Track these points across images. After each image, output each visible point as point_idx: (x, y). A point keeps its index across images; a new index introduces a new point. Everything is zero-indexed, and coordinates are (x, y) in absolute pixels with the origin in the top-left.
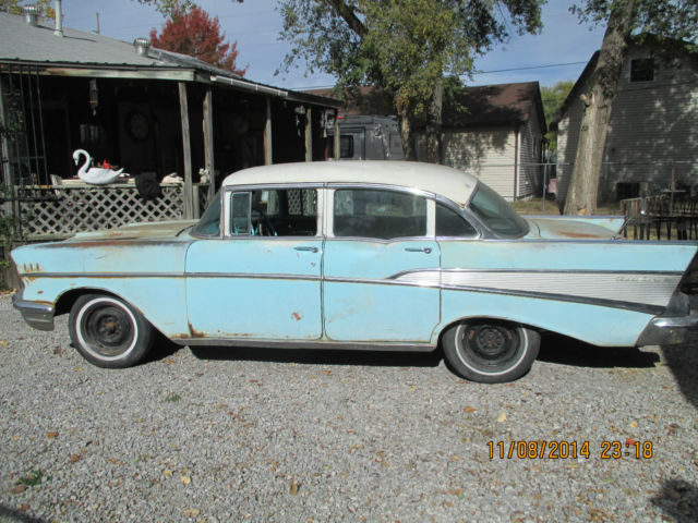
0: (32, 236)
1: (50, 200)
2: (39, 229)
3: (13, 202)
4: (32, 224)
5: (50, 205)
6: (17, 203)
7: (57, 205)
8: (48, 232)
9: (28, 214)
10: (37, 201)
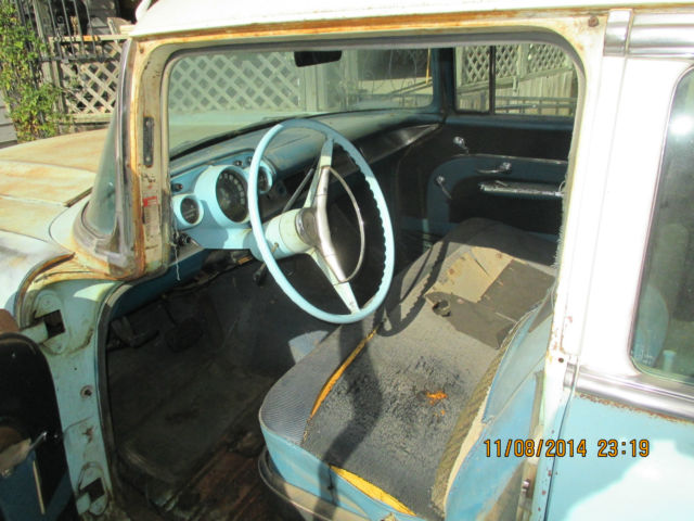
0: (81, 116)
1: (101, 60)
2: (90, 106)
3: (50, 62)
4: (80, 97)
5: (102, 67)
6: (55, 64)
7: (111, 68)
8: (103, 109)
9: (73, 82)
10: (83, 61)
